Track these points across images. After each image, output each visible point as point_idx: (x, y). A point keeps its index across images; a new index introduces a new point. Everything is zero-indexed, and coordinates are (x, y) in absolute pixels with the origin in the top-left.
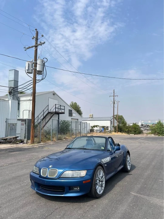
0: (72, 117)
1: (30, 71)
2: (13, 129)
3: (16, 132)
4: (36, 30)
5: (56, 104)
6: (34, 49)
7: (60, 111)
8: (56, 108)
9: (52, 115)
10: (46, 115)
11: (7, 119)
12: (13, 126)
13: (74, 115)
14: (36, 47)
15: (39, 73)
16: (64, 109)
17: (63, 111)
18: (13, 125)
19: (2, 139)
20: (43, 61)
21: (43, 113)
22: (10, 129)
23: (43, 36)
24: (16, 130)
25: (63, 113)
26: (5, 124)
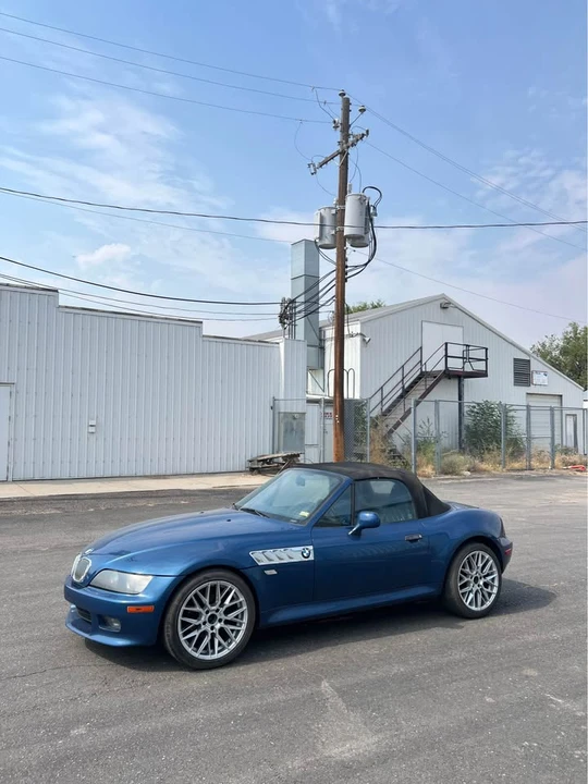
0: (532, 389)
1: (327, 241)
2: (292, 430)
3: (302, 439)
4: (343, 95)
5: (446, 344)
6: (337, 162)
7: (468, 368)
8: (446, 356)
9: (430, 383)
10: (415, 383)
11: (275, 400)
12: (295, 423)
13: (536, 378)
14: (343, 154)
15: (357, 242)
16: (486, 360)
17: (480, 366)
18: (295, 418)
19: (259, 461)
20: (362, 200)
21: (400, 378)
22: (286, 431)
23: (364, 110)
24: (303, 432)
25: (484, 374)
26: (269, 413)
